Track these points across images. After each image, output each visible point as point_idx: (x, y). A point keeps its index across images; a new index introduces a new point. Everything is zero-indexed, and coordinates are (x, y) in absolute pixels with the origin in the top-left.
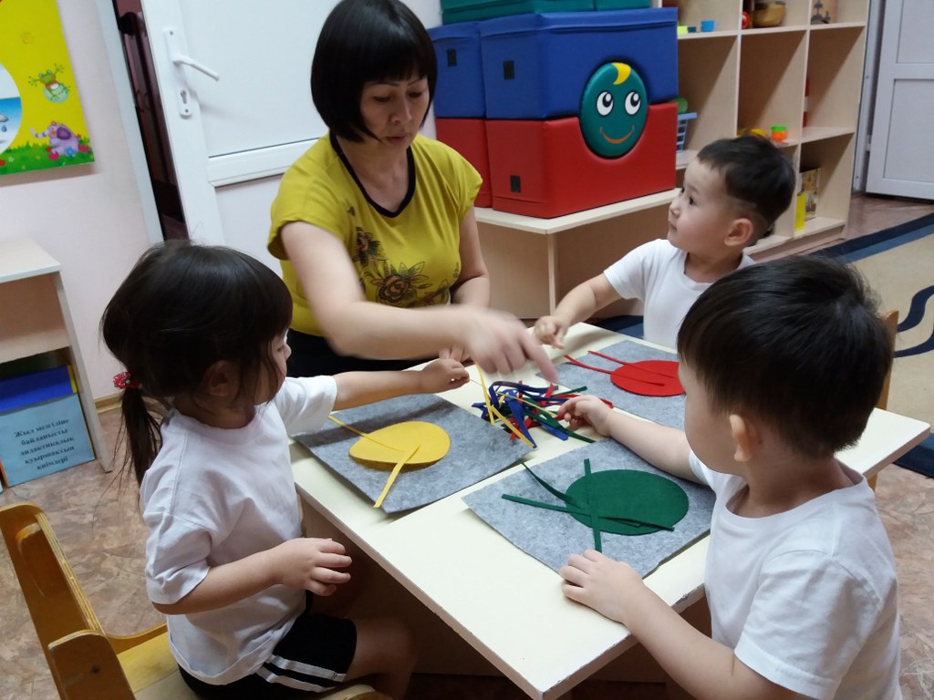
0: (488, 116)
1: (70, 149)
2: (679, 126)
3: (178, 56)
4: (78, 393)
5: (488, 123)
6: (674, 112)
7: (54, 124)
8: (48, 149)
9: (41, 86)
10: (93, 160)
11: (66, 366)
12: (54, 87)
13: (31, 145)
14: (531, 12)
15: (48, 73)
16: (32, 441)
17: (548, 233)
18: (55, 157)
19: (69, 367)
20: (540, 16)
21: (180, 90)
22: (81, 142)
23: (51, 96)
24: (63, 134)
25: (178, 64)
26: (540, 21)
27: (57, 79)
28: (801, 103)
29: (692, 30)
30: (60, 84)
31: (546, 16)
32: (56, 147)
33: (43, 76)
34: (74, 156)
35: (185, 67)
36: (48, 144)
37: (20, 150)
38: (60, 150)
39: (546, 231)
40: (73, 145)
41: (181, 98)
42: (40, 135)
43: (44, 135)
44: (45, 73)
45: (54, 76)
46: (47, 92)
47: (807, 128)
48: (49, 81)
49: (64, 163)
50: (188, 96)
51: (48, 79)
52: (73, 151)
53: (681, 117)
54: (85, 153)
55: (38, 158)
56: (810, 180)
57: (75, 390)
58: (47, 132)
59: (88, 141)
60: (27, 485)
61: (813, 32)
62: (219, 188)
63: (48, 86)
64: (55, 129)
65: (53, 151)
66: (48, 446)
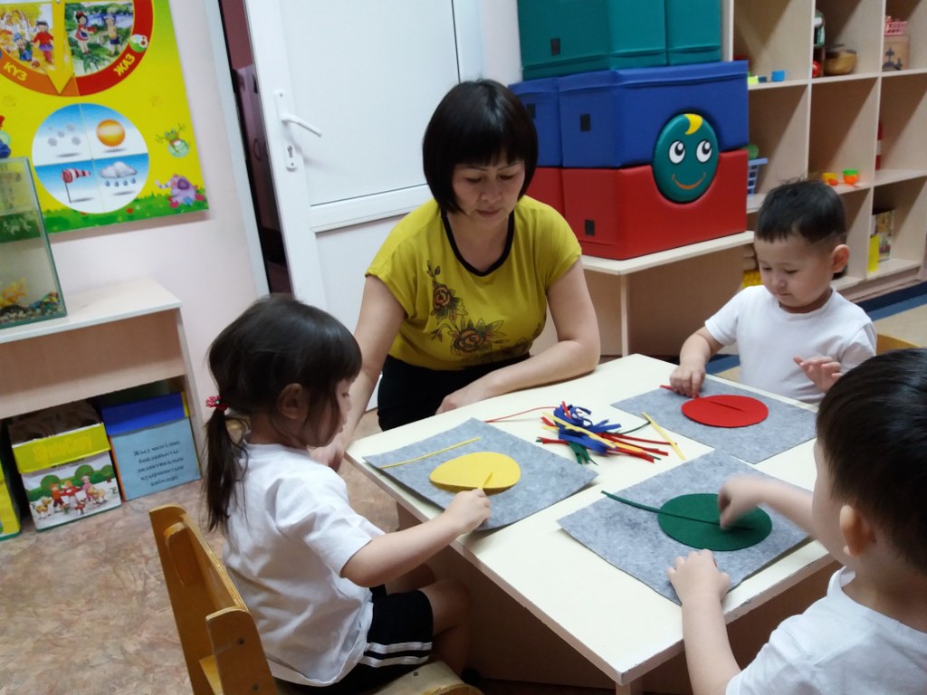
0: (564, 165)
1: (188, 198)
2: (750, 171)
3: (286, 116)
4: (190, 418)
5: (564, 171)
6: (745, 159)
7: (176, 176)
8: (170, 198)
9: (166, 143)
10: (207, 208)
11: (179, 393)
12: (177, 144)
13: (156, 195)
14: (607, 69)
15: (172, 132)
16: (148, 460)
17: (622, 274)
18: (175, 205)
19: (182, 394)
20: (616, 73)
21: (287, 145)
22: (197, 191)
23: (173, 151)
24: (183, 185)
25: (285, 123)
26: (616, 77)
27: (180, 137)
28: (874, 147)
29: (762, 80)
30: (182, 141)
31: (622, 72)
32: (176, 196)
33: (168, 134)
34: (191, 204)
35: (291, 124)
36: (170, 193)
37: (146, 199)
38: (180, 199)
39: (619, 272)
40: (191, 194)
41: (288, 153)
42: (163, 186)
43: (167, 186)
44: (170, 131)
45: (177, 134)
46: (172, 148)
47: (881, 171)
48: (173, 138)
49: (183, 211)
50: (294, 151)
51: (173, 137)
52: (191, 200)
53: (751, 163)
54: (201, 202)
55: (161, 206)
56: (883, 222)
57: (186, 414)
58: (169, 184)
59: (204, 190)
60: (142, 500)
61: (884, 79)
62: (319, 234)
63: (172, 143)
64: (176, 180)
65: (174, 200)
66: (161, 464)
